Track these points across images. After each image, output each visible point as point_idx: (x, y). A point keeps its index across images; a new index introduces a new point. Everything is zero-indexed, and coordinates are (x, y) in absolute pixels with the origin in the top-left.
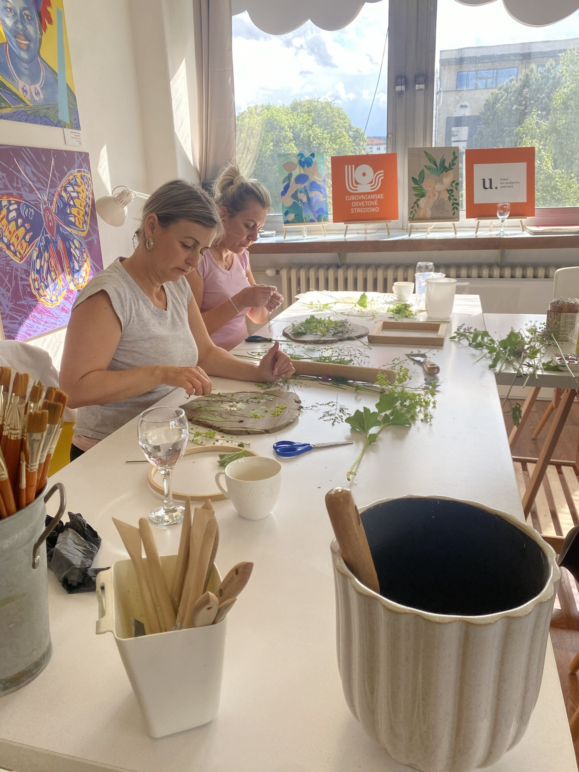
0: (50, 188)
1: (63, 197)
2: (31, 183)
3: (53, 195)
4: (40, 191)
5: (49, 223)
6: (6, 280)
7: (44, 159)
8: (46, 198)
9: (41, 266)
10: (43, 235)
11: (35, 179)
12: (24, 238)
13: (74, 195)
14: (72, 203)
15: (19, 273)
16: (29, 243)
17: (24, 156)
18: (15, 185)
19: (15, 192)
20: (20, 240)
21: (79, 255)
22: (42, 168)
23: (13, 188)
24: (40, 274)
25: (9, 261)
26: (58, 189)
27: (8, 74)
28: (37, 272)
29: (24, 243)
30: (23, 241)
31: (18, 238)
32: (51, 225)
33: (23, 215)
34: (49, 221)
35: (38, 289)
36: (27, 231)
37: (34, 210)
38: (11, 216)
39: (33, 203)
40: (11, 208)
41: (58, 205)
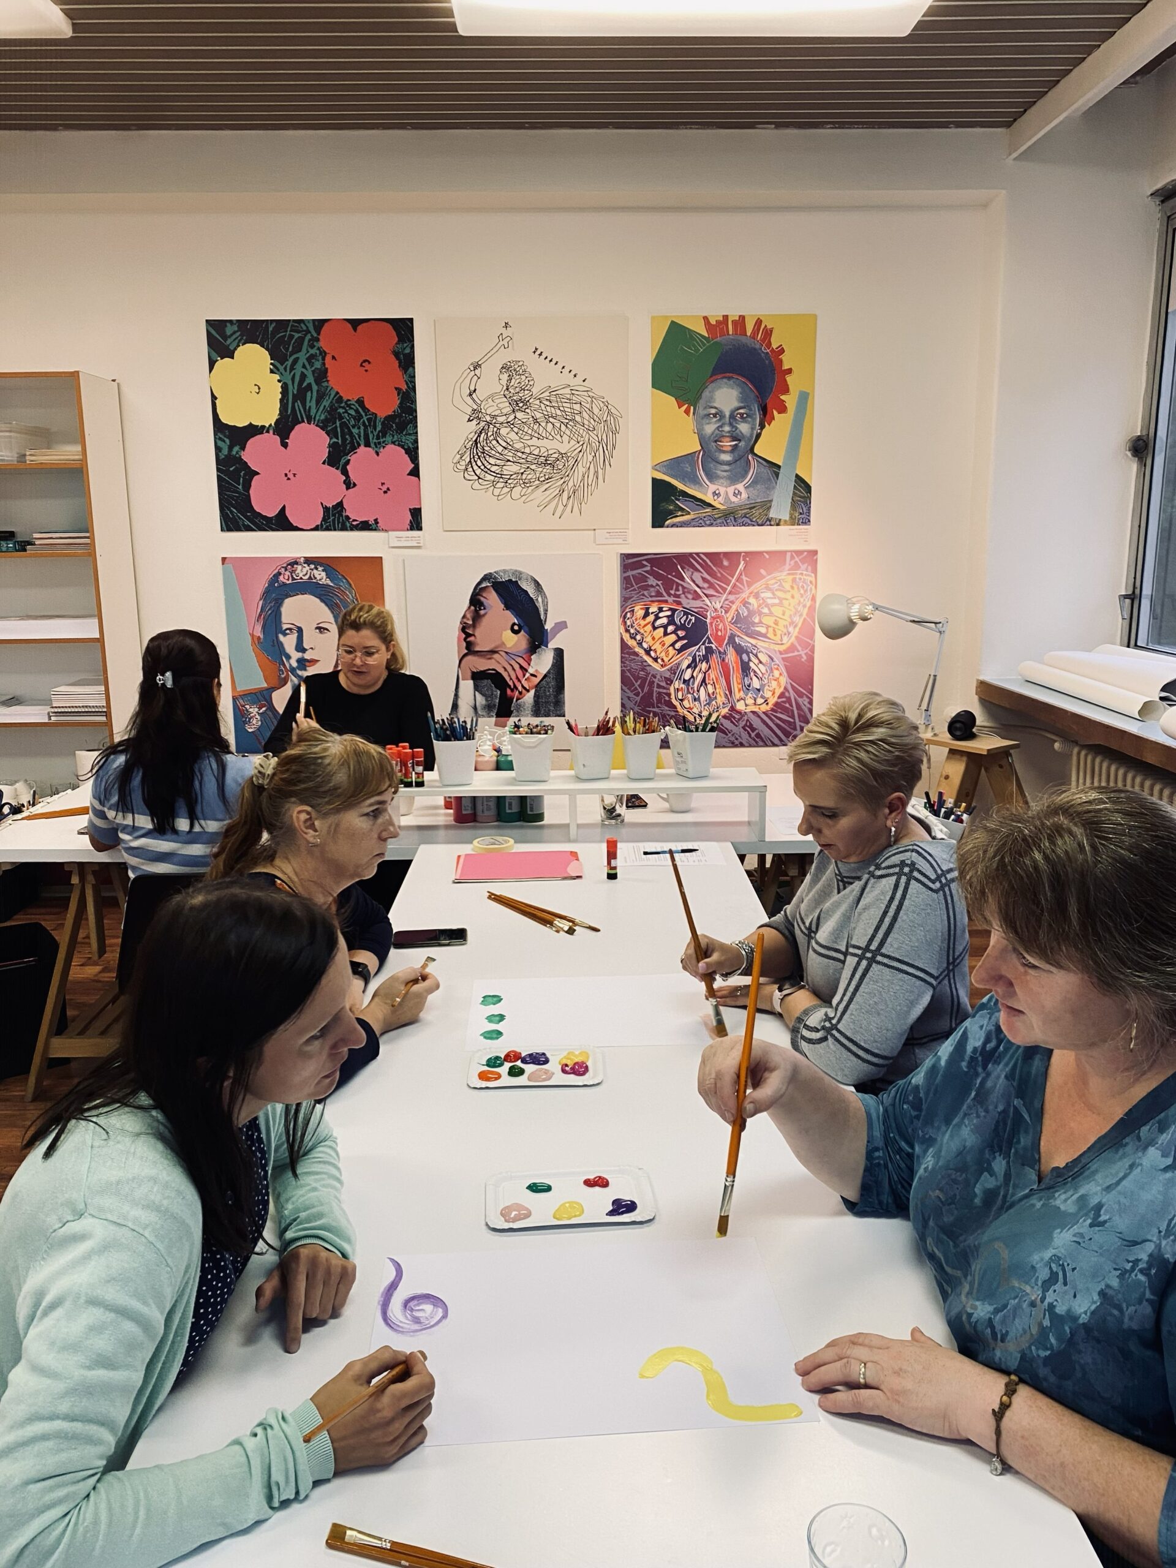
0: (730, 593)
1: (750, 604)
2: (698, 590)
3: (732, 602)
4: (711, 598)
5: (717, 631)
6: (636, 685)
7: (726, 563)
8: (718, 606)
9: (692, 676)
10: (703, 644)
11: (706, 585)
12: (673, 645)
13: (769, 601)
14: (766, 610)
15: (656, 681)
16: (680, 651)
17: (694, 562)
18: (672, 592)
19: (671, 599)
20: (666, 646)
21: (764, 672)
22: (721, 574)
23: (669, 595)
24: (688, 685)
25: (644, 666)
26: (744, 596)
27: (694, 480)
28: (685, 682)
29: (672, 651)
30: (671, 648)
31: (664, 645)
32: (719, 633)
33: (677, 622)
34: (717, 630)
35: (682, 700)
36: (680, 639)
37: (696, 617)
38: (658, 623)
39: (696, 610)
40: (661, 615)
41: (739, 613)
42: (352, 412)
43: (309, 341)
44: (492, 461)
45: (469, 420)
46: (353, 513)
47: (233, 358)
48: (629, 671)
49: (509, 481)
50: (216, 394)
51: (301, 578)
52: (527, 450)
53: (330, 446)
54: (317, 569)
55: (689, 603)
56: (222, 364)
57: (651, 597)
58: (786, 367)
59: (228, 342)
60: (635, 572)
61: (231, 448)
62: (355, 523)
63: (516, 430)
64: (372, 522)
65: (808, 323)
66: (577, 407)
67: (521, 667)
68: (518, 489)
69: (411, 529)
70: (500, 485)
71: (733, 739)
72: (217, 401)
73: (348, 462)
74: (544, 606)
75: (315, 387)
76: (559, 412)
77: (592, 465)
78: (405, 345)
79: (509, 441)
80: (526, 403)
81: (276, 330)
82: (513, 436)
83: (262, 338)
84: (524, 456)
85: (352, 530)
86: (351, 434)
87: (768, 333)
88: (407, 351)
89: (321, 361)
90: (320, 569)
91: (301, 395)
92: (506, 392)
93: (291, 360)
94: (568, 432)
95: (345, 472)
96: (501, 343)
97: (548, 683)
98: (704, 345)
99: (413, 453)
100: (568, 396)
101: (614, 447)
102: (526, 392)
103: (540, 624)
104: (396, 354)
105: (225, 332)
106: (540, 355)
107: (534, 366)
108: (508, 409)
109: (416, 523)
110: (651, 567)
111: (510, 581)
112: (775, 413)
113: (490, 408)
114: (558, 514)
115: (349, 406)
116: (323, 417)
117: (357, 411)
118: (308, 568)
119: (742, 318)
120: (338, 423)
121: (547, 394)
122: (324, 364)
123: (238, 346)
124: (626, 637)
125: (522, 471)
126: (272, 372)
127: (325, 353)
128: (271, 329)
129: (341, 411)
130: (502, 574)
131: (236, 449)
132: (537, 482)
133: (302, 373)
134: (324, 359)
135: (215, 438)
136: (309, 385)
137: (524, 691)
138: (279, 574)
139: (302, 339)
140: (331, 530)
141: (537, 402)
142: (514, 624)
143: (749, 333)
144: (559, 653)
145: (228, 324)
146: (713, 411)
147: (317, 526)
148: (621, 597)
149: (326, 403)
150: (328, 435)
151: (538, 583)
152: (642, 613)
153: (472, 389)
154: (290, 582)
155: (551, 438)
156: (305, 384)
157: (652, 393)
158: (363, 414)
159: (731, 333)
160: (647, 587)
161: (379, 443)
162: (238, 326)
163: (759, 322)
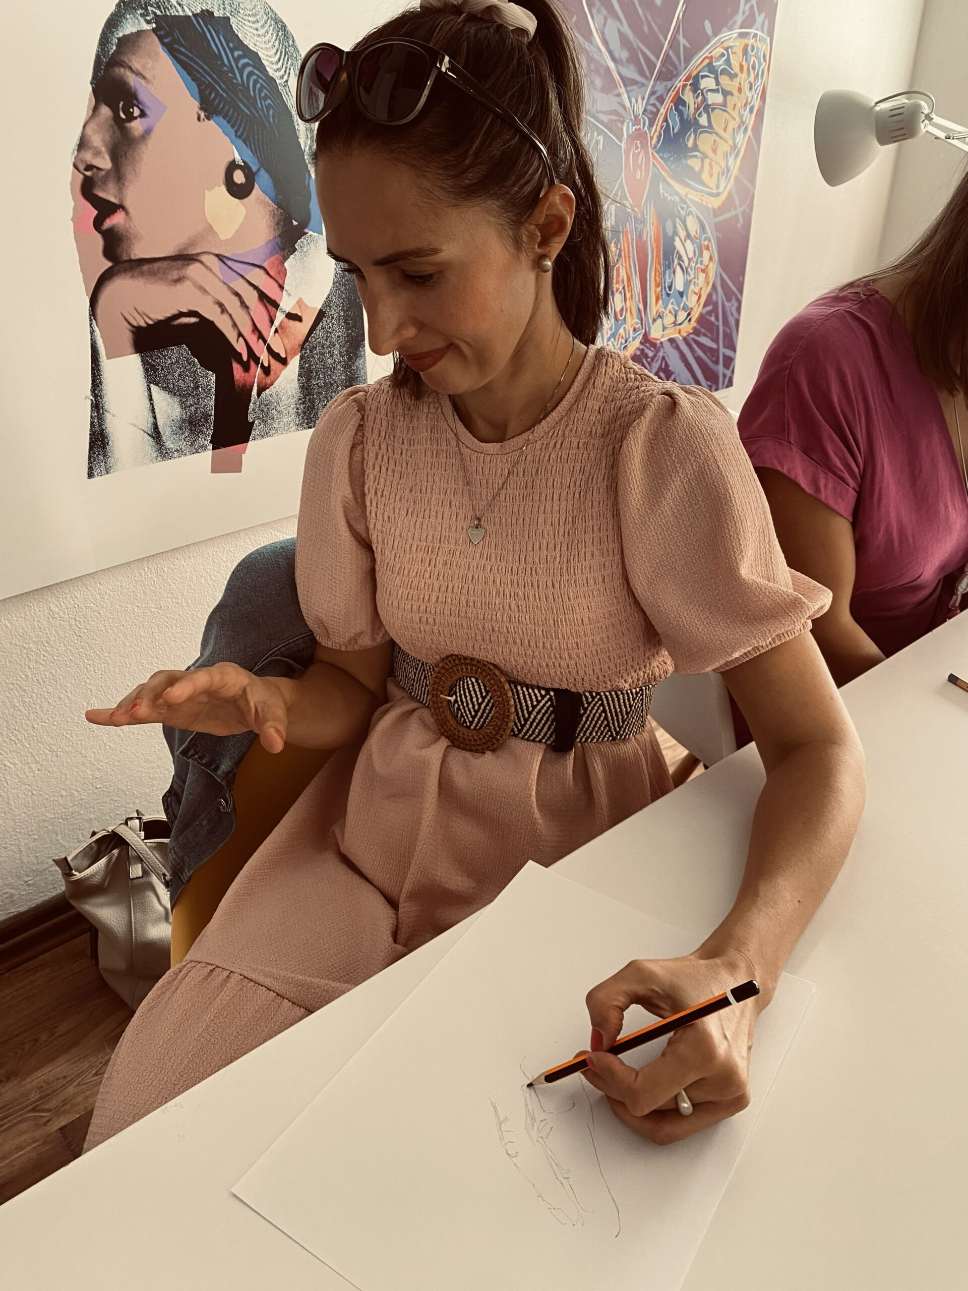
1: (684, 103)
2: (611, 65)
4: (629, 88)
5: (635, 171)
8: (640, 107)
10: (614, 201)
13: (714, 98)
14: (703, 120)
21: (691, 255)
22: (650, 27)
26: (679, 84)
32: (639, 176)
34: (636, 167)
37: (605, 136)
41: (668, 125)
67: (263, 297)
137: (275, 365)
142: (232, 166)
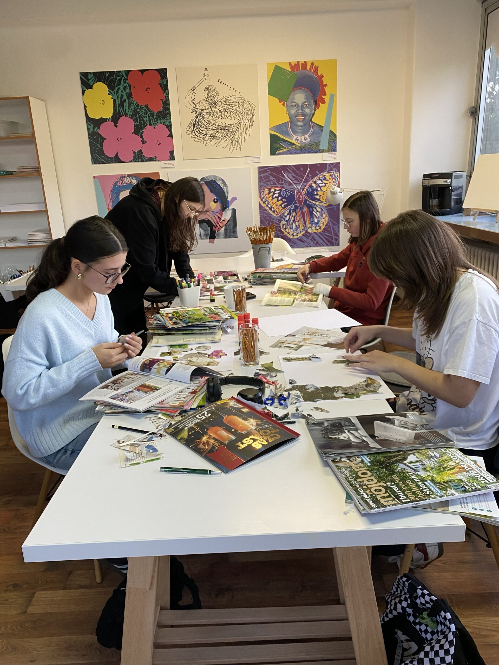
1: (312, 186)
2: (291, 181)
6: (266, 223)
7: (302, 169)
8: (299, 188)
10: (294, 204)
11: (294, 179)
12: (281, 205)
13: (321, 185)
14: (319, 189)
15: (274, 221)
16: (284, 208)
17: (288, 169)
18: (280, 182)
20: (278, 206)
21: (319, 215)
22: (300, 174)
23: (279, 184)
24: (288, 222)
25: (269, 215)
26: (310, 183)
27: (287, 134)
28: (286, 221)
29: (280, 208)
30: (280, 207)
31: (277, 205)
32: (300, 200)
33: (283, 195)
34: (299, 198)
35: (285, 229)
36: (283, 203)
37: (290, 193)
38: (275, 196)
39: (290, 190)
40: (276, 192)
41: (308, 190)
42: (143, 111)
43: (124, 80)
44: (202, 129)
45: (192, 112)
46: (146, 154)
47: (92, 89)
48: (263, 217)
49: (210, 138)
50: (86, 105)
51: (127, 183)
52: (217, 124)
53: (135, 126)
54: (133, 179)
55: (287, 187)
56: (88, 91)
57: (271, 185)
58: (324, 83)
59: (90, 81)
60: (264, 175)
61: (94, 128)
62: (147, 158)
63: (212, 115)
64: (154, 157)
65: (332, 64)
66: (237, 104)
67: (219, 217)
68: (214, 140)
69: (170, 160)
70: (206, 139)
71: (307, 244)
72: (87, 108)
73: (143, 132)
74: (227, 191)
75: (127, 101)
76: (230, 107)
77: (244, 129)
78: (164, 80)
79: (209, 120)
80: (216, 103)
81: (109, 76)
82: (211, 118)
83: (104, 79)
84: (216, 127)
85: (146, 161)
86: (143, 120)
87: (316, 69)
88: (165, 83)
89: (129, 89)
90: (134, 179)
91: (122, 104)
92: (207, 99)
93: (116, 89)
94: (234, 115)
95: (142, 137)
96: (204, 78)
97: (230, 224)
98: (290, 75)
99: (169, 127)
100: (233, 100)
101: (253, 121)
102: (216, 99)
103: (226, 198)
104: (160, 85)
105: (88, 77)
106: (221, 82)
107: (219, 87)
108: (208, 107)
109: (172, 158)
110: (271, 172)
111: (212, 180)
112: (320, 104)
113: (200, 106)
114: (231, 150)
115: (142, 108)
116: (131, 113)
117: (145, 110)
118: (129, 179)
119: (305, 62)
120: (138, 116)
121: (224, 99)
122: (130, 90)
123: (94, 83)
124: (261, 203)
125: (215, 133)
126: (109, 94)
127: (131, 85)
128: (107, 75)
129: (139, 110)
130: (208, 177)
131: (96, 128)
132: (222, 137)
133: (122, 94)
134: (130, 88)
135: (87, 124)
136: (125, 99)
137: (220, 228)
138: (118, 182)
139: (120, 80)
140: (137, 162)
141: (220, 103)
142: (215, 199)
143: (308, 69)
144: (234, 211)
145: (89, 74)
146: (294, 104)
147: (132, 160)
148: (259, 185)
149: (132, 107)
150: (134, 121)
151: (224, 181)
152: (267, 192)
153: (193, 98)
154: (122, 185)
155: (227, 118)
156: (123, 99)
157: (269, 97)
158: (148, 111)
159: (301, 69)
160: (269, 181)
161: (155, 124)
162: (93, 75)
163: (312, 64)
